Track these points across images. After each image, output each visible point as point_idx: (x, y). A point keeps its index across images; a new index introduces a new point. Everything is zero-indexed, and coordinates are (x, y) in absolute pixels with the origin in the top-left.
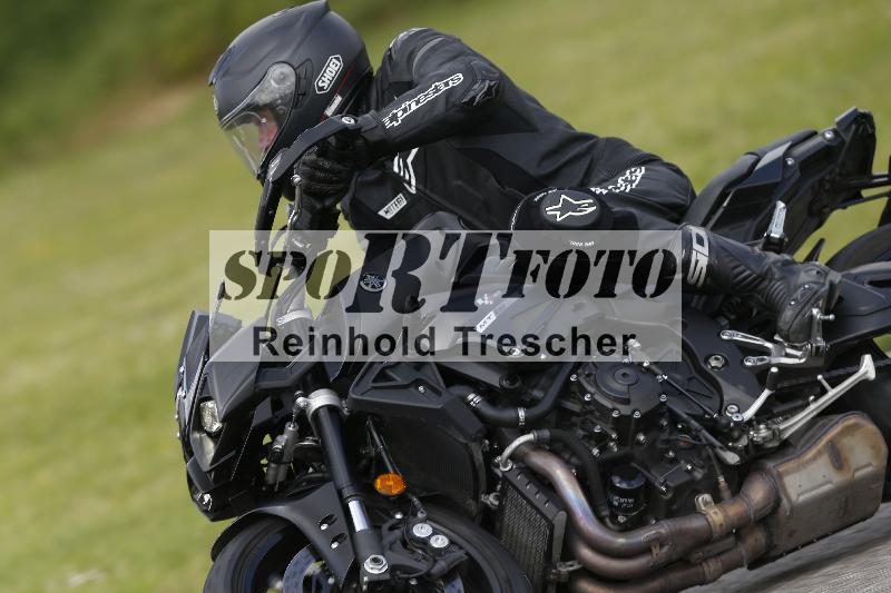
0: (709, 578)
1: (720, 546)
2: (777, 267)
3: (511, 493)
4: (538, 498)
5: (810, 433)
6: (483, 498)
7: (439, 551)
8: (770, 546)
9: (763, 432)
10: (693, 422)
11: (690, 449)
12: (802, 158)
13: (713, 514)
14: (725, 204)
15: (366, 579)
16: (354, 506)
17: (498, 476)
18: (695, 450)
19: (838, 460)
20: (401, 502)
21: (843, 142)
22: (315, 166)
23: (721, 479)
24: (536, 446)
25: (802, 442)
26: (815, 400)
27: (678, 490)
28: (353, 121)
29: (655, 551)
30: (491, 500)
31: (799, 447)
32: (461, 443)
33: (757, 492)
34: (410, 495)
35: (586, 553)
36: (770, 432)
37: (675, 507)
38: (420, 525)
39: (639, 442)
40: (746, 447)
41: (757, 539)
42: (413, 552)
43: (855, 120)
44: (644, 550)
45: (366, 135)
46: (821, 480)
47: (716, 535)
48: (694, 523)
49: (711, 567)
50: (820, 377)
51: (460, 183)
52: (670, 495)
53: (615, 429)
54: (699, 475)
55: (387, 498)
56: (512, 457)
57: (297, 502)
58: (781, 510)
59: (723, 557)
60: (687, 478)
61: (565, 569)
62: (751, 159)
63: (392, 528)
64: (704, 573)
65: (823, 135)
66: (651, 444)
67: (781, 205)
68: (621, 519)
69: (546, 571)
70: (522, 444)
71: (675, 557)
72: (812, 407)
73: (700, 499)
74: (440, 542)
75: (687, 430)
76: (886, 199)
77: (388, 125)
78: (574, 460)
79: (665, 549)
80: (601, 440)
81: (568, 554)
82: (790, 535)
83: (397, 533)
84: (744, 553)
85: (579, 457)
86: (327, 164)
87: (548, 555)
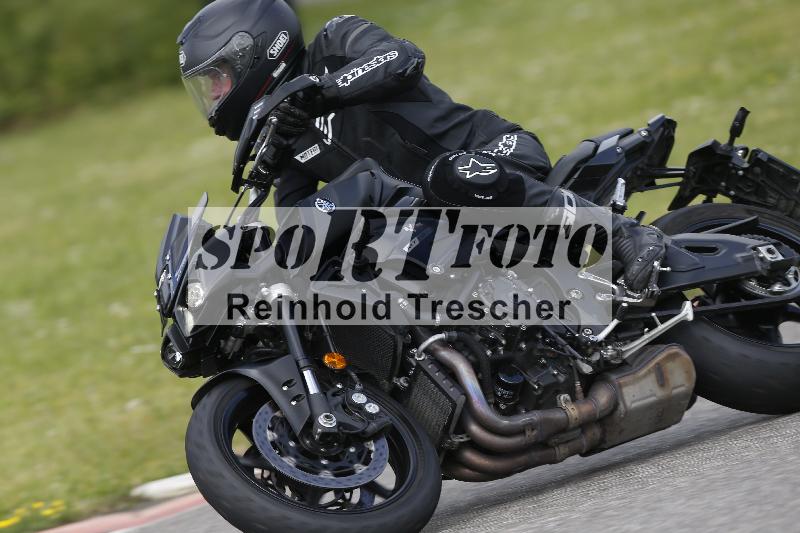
0: (558, 459)
1: (570, 435)
2: (626, 228)
3: (422, 377)
4: (445, 383)
5: (643, 356)
6: (395, 380)
7: (371, 416)
8: (602, 440)
9: (609, 352)
10: (559, 338)
11: (555, 359)
12: (627, 148)
13: (570, 409)
14: (576, 176)
15: (319, 430)
16: (308, 374)
17: (411, 364)
18: (559, 360)
19: (662, 381)
20: (342, 376)
21: (653, 140)
22: (287, 112)
23: (578, 384)
24: (444, 343)
25: (637, 362)
26: (648, 331)
27: (546, 389)
28: (318, 80)
29: (528, 433)
30: (402, 382)
31: (634, 366)
32: (390, 335)
33: (602, 397)
34: (349, 371)
35: (474, 428)
36: (615, 353)
37: (541, 402)
38: (357, 395)
39: (521, 349)
40: (598, 361)
41: (595, 433)
42: (351, 414)
43: (663, 125)
44: (520, 431)
45: (324, 91)
46: (648, 393)
47: (571, 426)
48: (557, 415)
49: (562, 450)
50: (654, 314)
51: (369, 139)
52: (540, 392)
53: (505, 338)
54: (562, 378)
55: (332, 371)
56: (426, 351)
57: (264, 367)
58: (618, 412)
59: (570, 444)
60: (552, 380)
61: (458, 440)
62: (592, 145)
63: (334, 395)
64: (555, 455)
65: (639, 132)
66: (530, 350)
67: (621, 181)
68: (503, 407)
69: (442, 440)
70: (435, 341)
71: (540, 439)
72: (646, 336)
73: (562, 398)
74: (373, 408)
75: (554, 344)
76: (678, 188)
77: (341, 85)
78: (471, 357)
79: (535, 432)
80: (494, 344)
81: (461, 429)
82: (620, 433)
83: (339, 399)
84: (585, 443)
85: (476, 357)
86: (297, 112)
87: (446, 428)
